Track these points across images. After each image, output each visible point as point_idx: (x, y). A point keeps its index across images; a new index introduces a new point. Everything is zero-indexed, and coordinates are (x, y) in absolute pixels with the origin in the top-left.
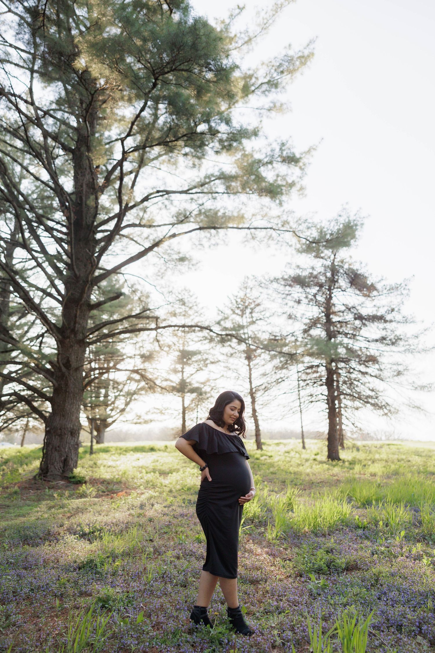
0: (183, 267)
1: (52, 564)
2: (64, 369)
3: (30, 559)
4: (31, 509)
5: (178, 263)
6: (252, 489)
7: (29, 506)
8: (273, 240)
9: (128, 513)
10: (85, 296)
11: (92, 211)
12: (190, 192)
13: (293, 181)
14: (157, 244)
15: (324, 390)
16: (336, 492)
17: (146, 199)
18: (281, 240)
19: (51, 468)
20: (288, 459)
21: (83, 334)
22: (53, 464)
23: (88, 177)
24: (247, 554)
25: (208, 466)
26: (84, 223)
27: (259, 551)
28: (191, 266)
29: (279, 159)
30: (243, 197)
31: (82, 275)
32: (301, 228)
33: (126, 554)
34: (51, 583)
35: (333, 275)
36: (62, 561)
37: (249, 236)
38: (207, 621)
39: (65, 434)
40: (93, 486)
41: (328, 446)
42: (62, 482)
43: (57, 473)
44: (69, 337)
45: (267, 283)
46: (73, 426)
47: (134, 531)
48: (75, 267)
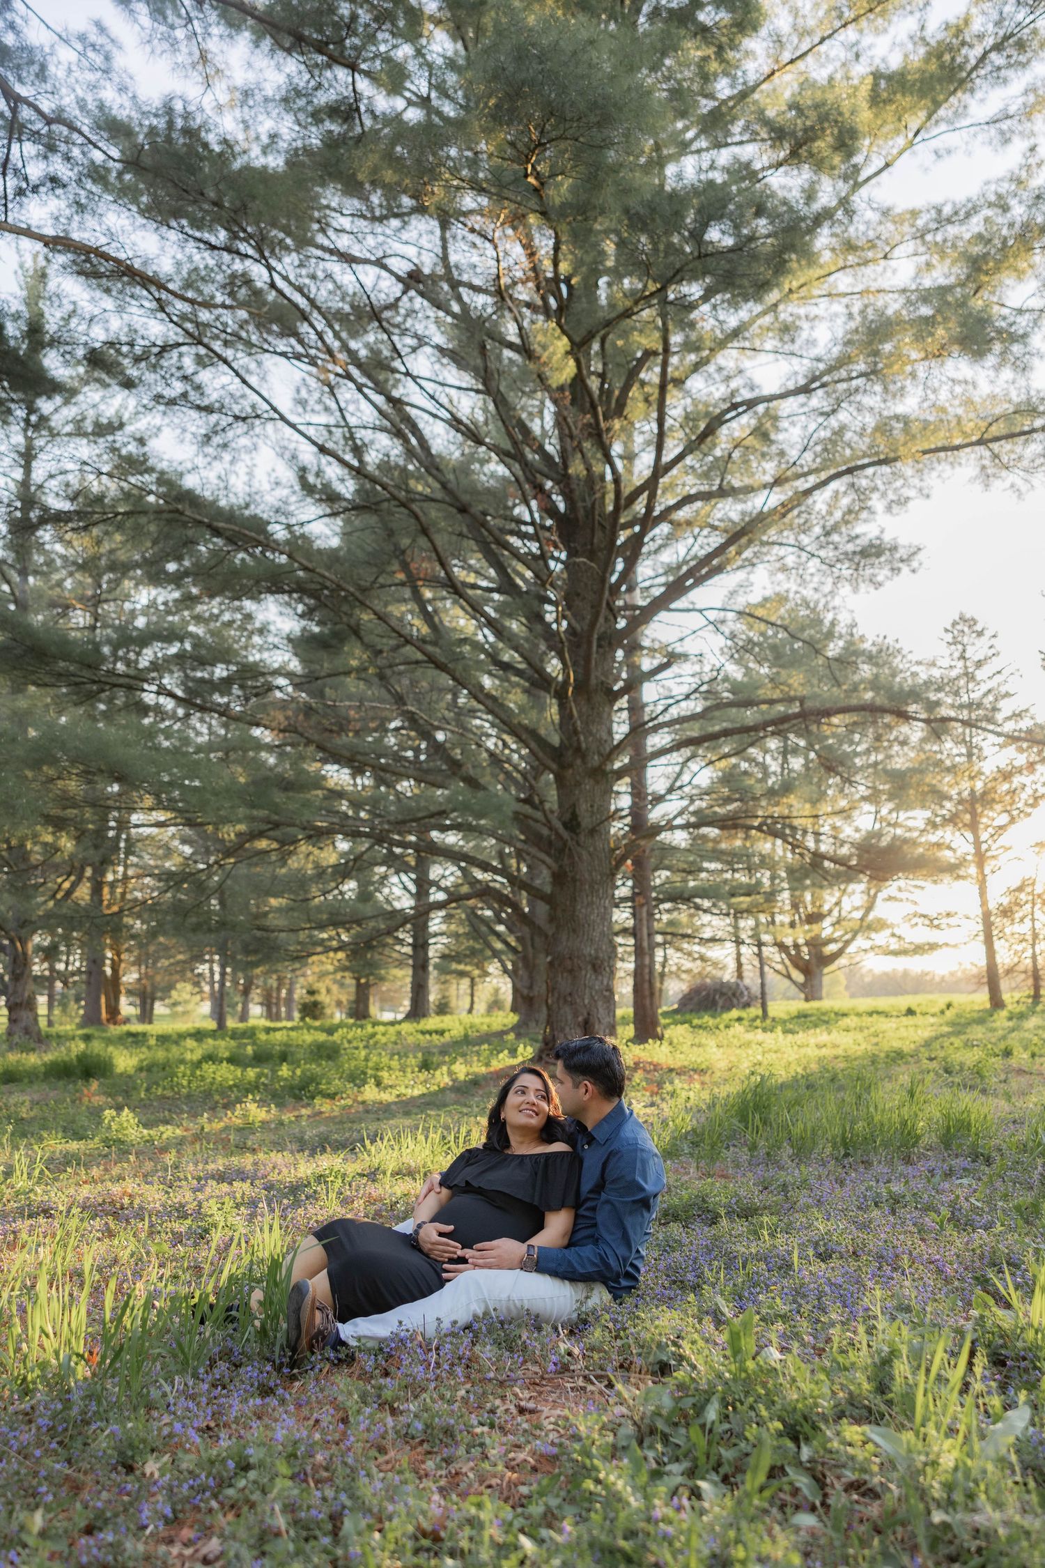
2: (565, 834)
21: (600, 754)
39: (580, 968)
44: (571, 766)
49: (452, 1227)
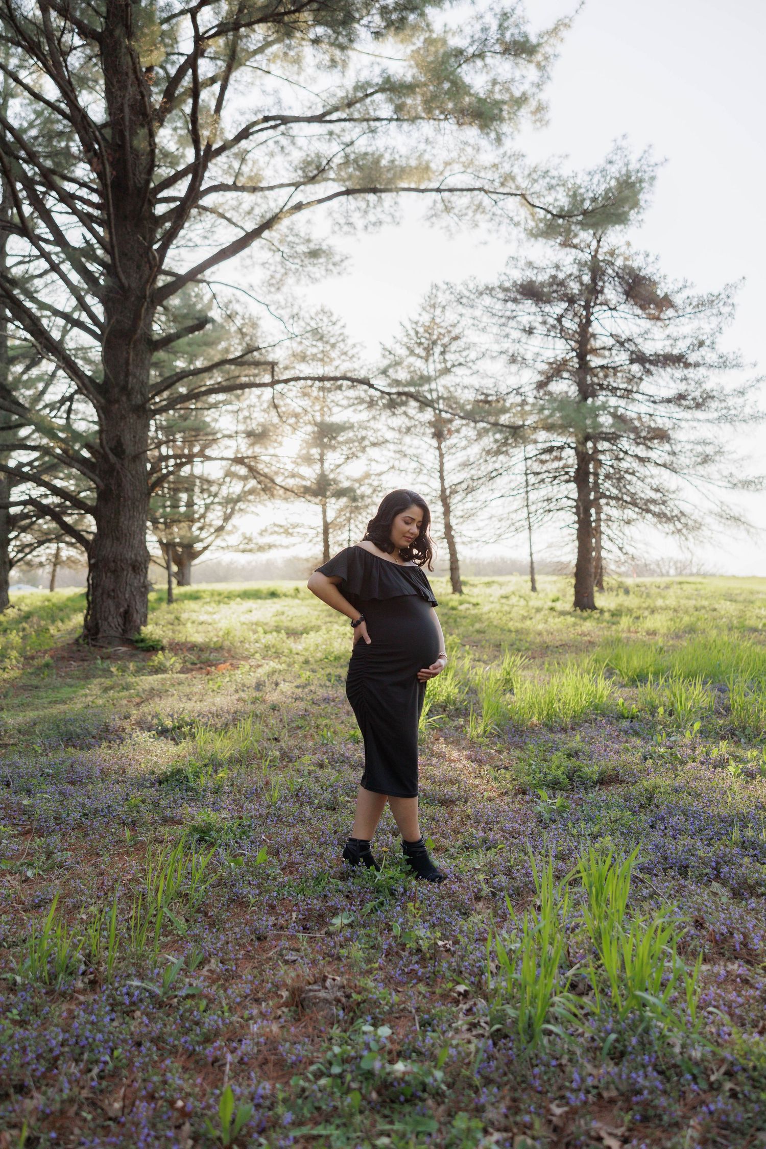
0: (317, 269)
1: (114, 777)
2: (112, 458)
3: (79, 768)
4: (74, 692)
5: (307, 261)
6: (440, 657)
7: (71, 686)
8: (483, 212)
9: (237, 696)
10: (142, 324)
11: (144, 159)
12: (328, 118)
13: (524, 94)
14: (267, 225)
15: (572, 489)
16: (587, 661)
17: (244, 134)
18: (499, 212)
19: (104, 626)
20: (506, 608)
21: (142, 394)
22: (106, 619)
23: (131, 90)
24: (434, 760)
25: (365, 618)
26: (131, 183)
27: (455, 754)
28: (331, 267)
29: (498, 48)
30: (427, 128)
31: (133, 285)
32: (537, 187)
33: (234, 761)
34: (115, 805)
35: (594, 279)
36: (131, 772)
37: (440, 206)
38: (369, 861)
40: (176, 655)
41: (576, 587)
42: (124, 649)
43: (113, 633)
44: (117, 401)
45: (472, 297)
46: (136, 555)
47: (247, 725)
48: (119, 269)
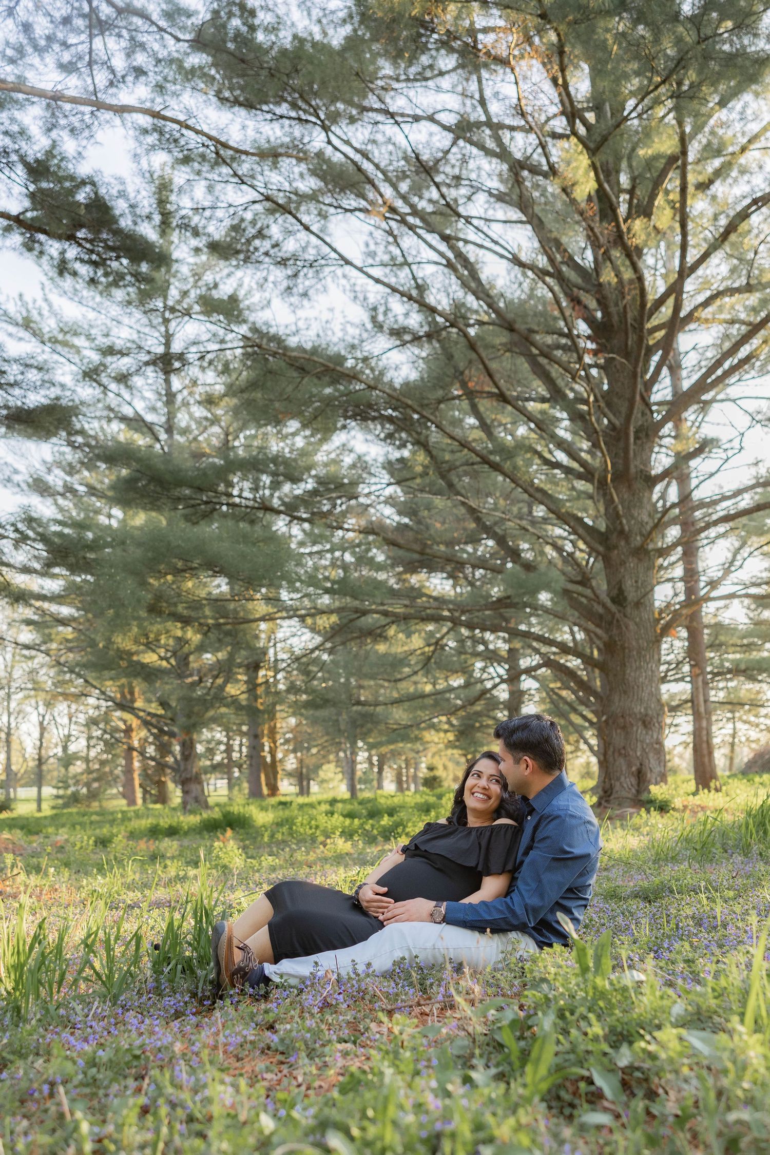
2: (613, 608)
21: (642, 535)
22: (618, 779)
39: (632, 725)
42: (632, 811)
44: (616, 547)
46: (646, 709)
49: (386, 889)
